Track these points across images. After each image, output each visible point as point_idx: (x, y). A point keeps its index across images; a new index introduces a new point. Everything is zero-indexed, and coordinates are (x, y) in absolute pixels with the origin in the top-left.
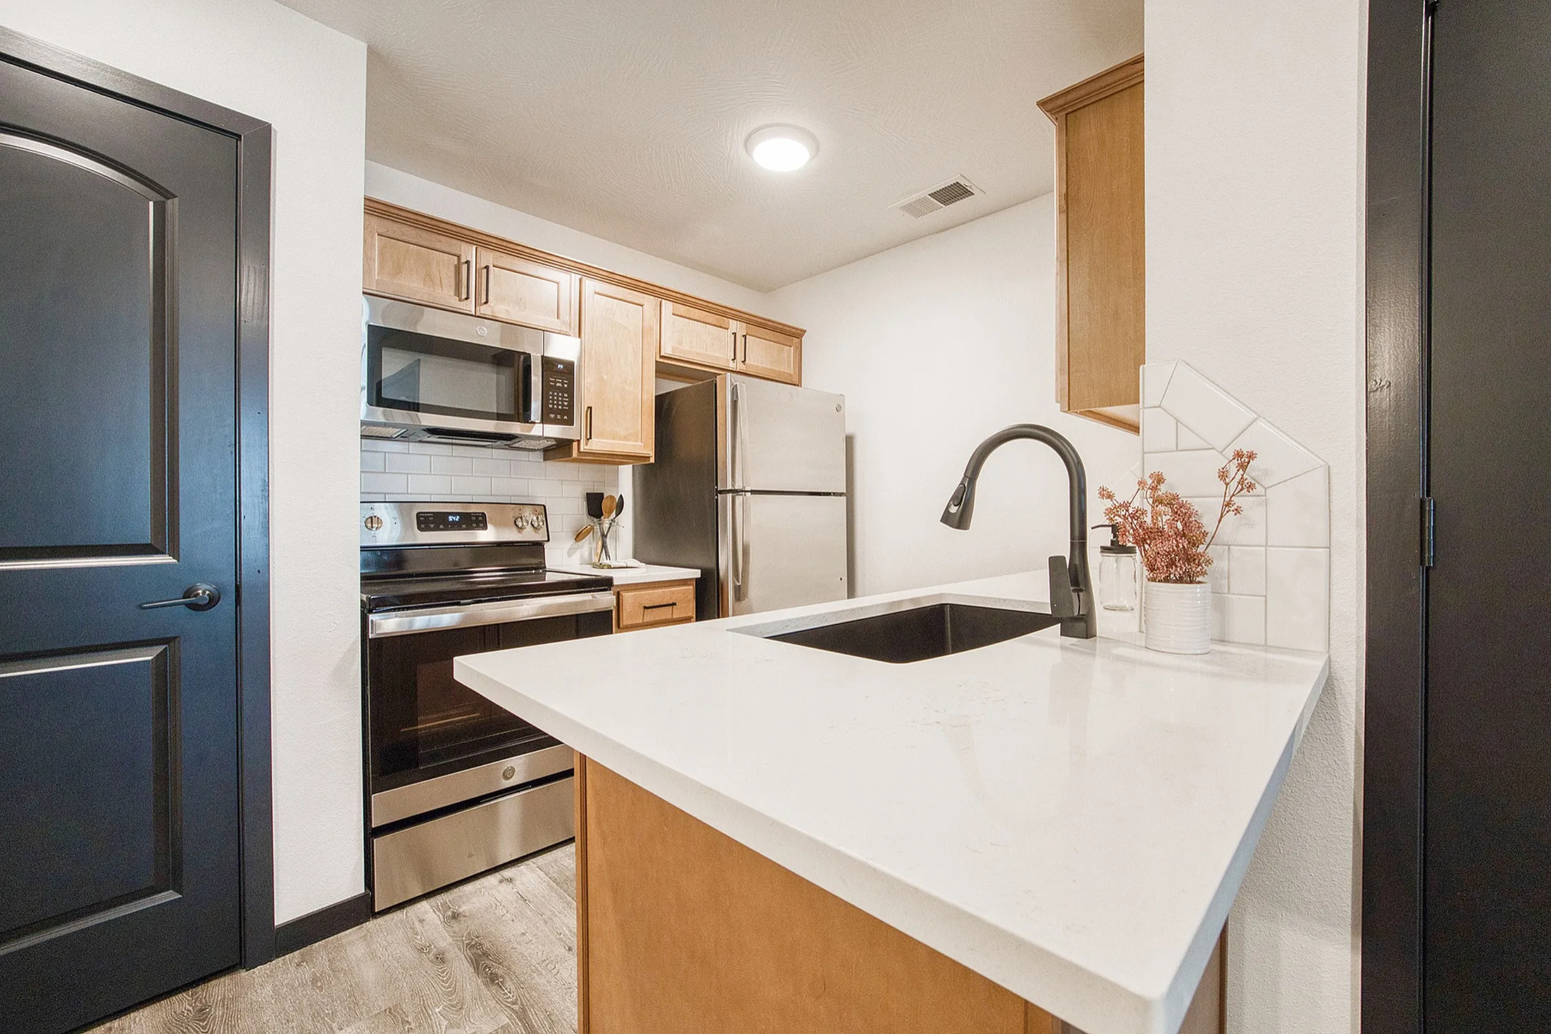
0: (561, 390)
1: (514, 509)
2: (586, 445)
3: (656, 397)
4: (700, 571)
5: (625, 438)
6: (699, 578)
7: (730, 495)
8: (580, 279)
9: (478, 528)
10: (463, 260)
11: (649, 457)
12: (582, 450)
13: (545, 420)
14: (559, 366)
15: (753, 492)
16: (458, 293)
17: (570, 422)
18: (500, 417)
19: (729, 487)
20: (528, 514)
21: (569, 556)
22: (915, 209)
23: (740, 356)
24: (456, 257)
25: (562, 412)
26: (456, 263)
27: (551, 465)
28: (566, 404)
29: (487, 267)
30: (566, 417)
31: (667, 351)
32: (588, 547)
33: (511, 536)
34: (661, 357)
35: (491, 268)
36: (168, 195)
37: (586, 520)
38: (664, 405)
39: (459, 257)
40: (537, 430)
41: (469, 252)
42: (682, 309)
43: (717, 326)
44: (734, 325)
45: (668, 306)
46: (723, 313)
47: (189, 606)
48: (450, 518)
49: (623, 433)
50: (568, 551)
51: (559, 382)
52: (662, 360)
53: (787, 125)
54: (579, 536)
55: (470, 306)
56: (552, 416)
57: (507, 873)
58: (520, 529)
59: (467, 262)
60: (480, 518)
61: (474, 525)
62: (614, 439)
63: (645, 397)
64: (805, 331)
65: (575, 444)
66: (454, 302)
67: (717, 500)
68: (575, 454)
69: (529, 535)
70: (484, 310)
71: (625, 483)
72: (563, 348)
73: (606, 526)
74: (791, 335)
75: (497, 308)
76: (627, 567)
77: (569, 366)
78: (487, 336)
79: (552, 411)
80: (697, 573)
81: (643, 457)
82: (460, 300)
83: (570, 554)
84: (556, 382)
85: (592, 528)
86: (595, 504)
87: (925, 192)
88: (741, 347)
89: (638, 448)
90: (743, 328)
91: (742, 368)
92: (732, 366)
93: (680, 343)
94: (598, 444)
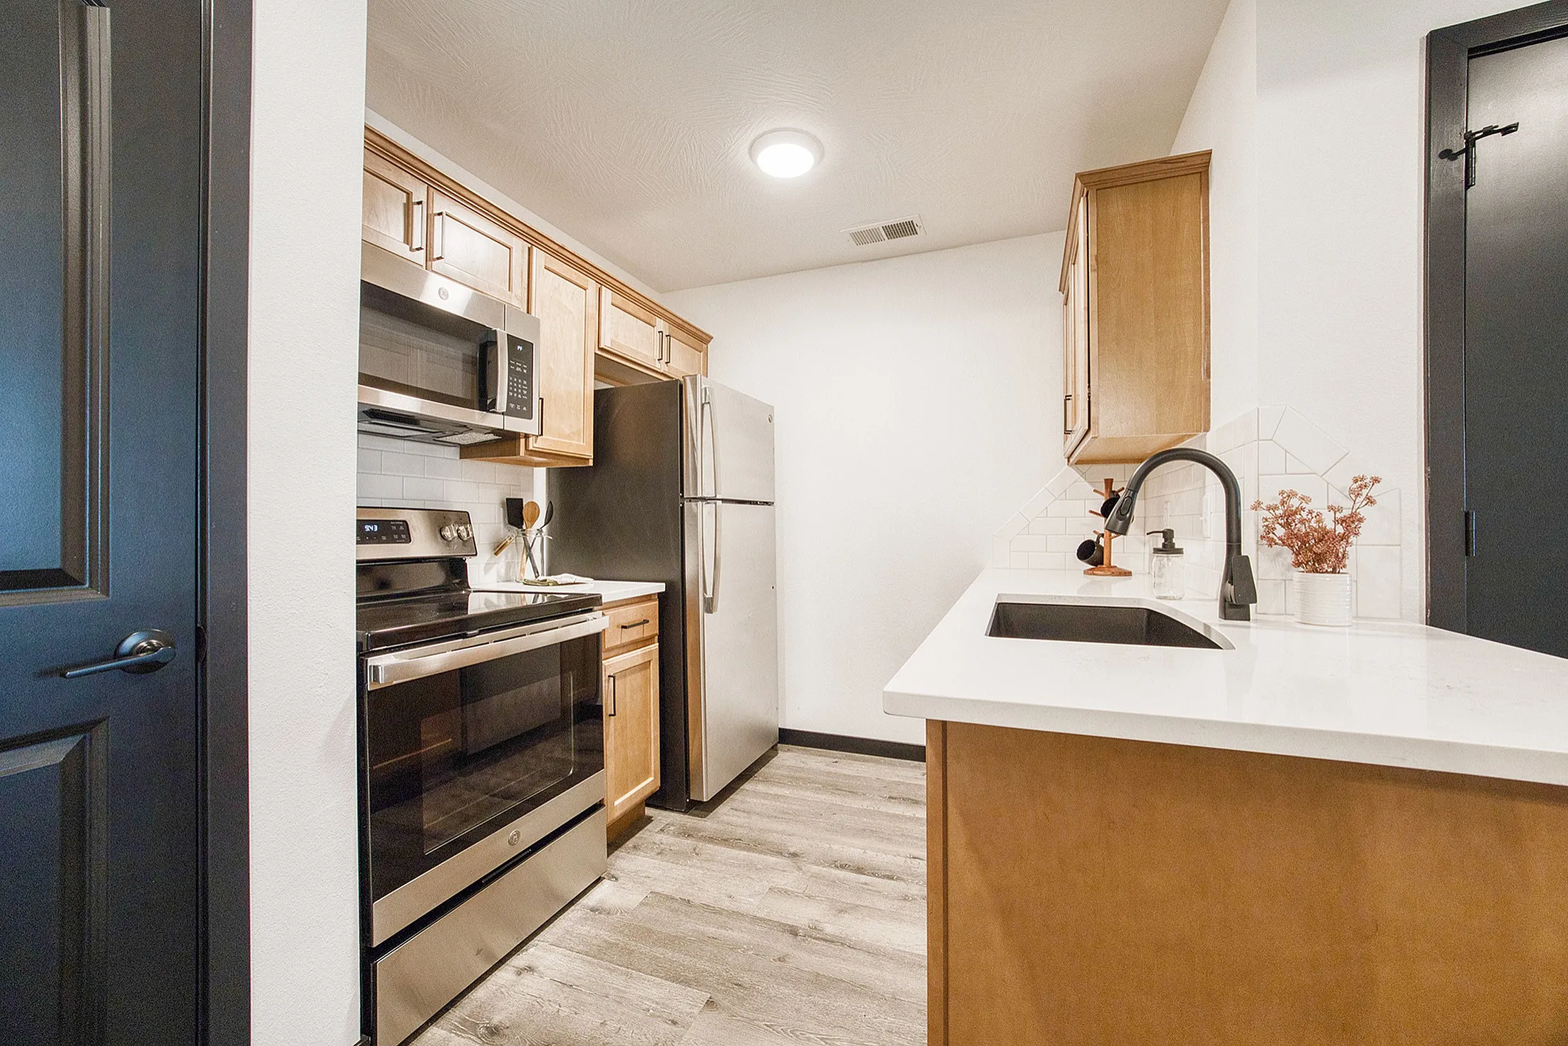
0: (521, 376)
2: (536, 442)
3: (595, 393)
4: (664, 584)
5: (568, 437)
6: (663, 592)
7: (700, 504)
8: (529, 248)
9: (406, 540)
10: (415, 199)
11: (588, 459)
12: (531, 448)
14: (519, 347)
15: (724, 501)
16: (407, 240)
17: (526, 414)
19: (699, 495)
22: (861, 238)
23: (665, 357)
24: (405, 194)
25: (522, 402)
26: (405, 202)
27: (468, 462)
28: (525, 392)
29: (441, 214)
30: (525, 409)
31: (604, 342)
34: (600, 349)
35: (444, 216)
37: (505, 530)
39: (408, 196)
41: (420, 190)
42: (619, 300)
43: (645, 322)
44: (661, 324)
46: (650, 308)
48: (367, 528)
49: (567, 431)
50: (485, 568)
51: (519, 366)
52: (599, 353)
53: (801, 131)
55: (420, 259)
56: (512, 406)
57: (519, 960)
58: (446, 542)
59: (420, 203)
60: (401, 528)
61: (396, 537)
62: (557, 438)
63: (587, 392)
64: (712, 338)
65: (522, 441)
66: (404, 251)
67: (682, 508)
68: (520, 453)
69: (452, 549)
71: (539, 488)
74: (701, 339)
76: (574, 583)
77: (529, 348)
79: (512, 401)
80: (661, 587)
81: (582, 458)
82: (411, 249)
83: (486, 570)
84: (515, 366)
85: (512, 539)
86: (515, 512)
87: (879, 225)
88: (665, 348)
89: (581, 448)
90: (666, 327)
91: (666, 369)
92: (658, 366)
93: (617, 336)
94: (546, 441)
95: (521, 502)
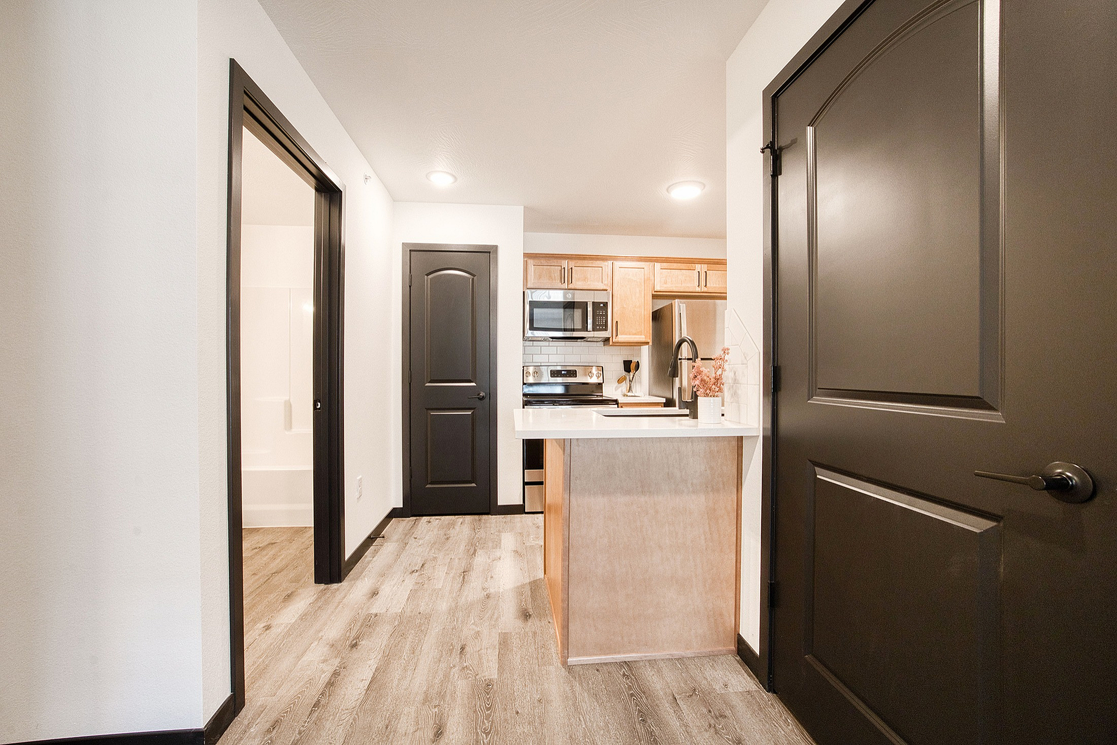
0: (602, 315)
1: (587, 368)
2: (616, 339)
3: (652, 313)
5: (635, 334)
8: (614, 263)
9: (573, 377)
10: (563, 267)
11: (652, 342)
12: (615, 341)
13: (594, 330)
14: (602, 305)
16: (561, 281)
17: (606, 330)
18: (575, 330)
20: (594, 370)
21: (616, 390)
23: (703, 283)
25: (602, 325)
26: (560, 269)
27: (607, 347)
28: (604, 322)
29: (572, 268)
30: (604, 328)
31: (658, 288)
32: (624, 386)
33: (588, 380)
34: (655, 292)
35: (574, 268)
36: (474, 276)
37: (624, 373)
38: (657, 316)
39: (561, 266)
40: (593, 335)
41: (565, 264)
42: (665, 265)
43: (688, 270)
44: (699, 267)
45: (658, 266)
46: (691, 262)
47: (478, 398)
48: (563, 372)
49: (636, 331)
50: (613, 387)
51: (601, 312)
52: (655, 293)
54: (620, 381)
55: (565, 286)
56: (598, 327)
58: (591, 377)
59: (564, 268)
60: (574, 372)
61: (572, 375)
62: (630, 335)
63: (645, 313)
65: (611, 339)
66: (559, 285)
68: (611, 344)
69: (595, 380)
70: (571, 286)
71: (643, 355)
73: (632, 376)
75: (576, 284)
77: (605, 304)
79: (598, 325)
80: (664, 400)
81: (650, 342)
82: (562, 284)
84: (599, 312)
85: (625, 377)
86: (628, 366)
88: (703, 278)
89: (642, 338)
90: (705, 267)
91: (705, 289)
92: (698, 289)
93: (666, 283)
94: (621, 338)
95: (631, 361)
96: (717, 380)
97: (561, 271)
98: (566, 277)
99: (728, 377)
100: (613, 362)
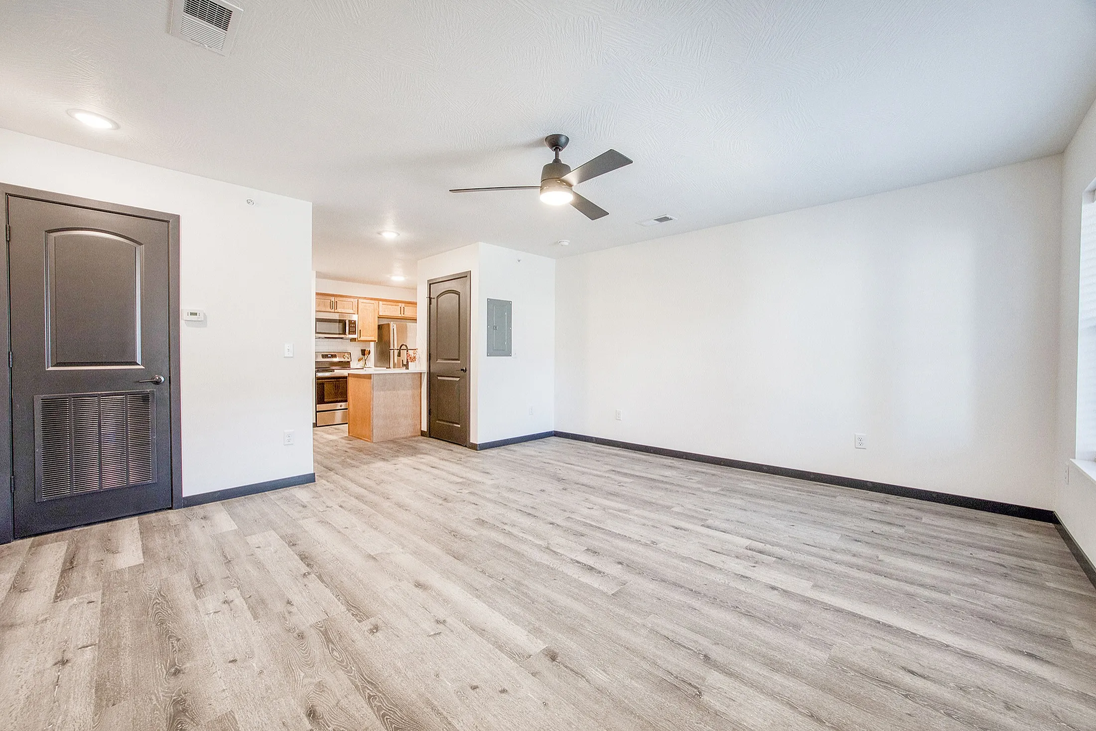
0: (353, 327)
1: (343, 354)
3: (378, 326)
7: (392, 351)
8: (358, 300)
9: (335, 358)
11: (377, 340)
12: (360, 340)
13: (350, 334)
14: (353, 322)
16: (331, 308)
17: (356, 334)
18: (339, 334)
20: (346, 354)
21: (357, 365)
23: (402, 313)
25: (353, 332)
27: (351, 344)
28: (355, 330)
30: (354, 332)
31: (380, 314)
32: (361, 364)
33: (342, 360)
34: (379, 316)
35: (338, 302)
37: (361, 356)
38: (380, 327)
39: (331, 300)
40: (347, 337)
41: (333, 299)
43: (395, 306)
44: (401, 305)
45: (380, 303)
48: (329, 356)
49: (370, 335)
54: (359, 361)
55: (333, 310)
58: (344, 358)
65: (358, 339)
66: (330, 310)
69: (346, 360)
70: (336, 311)
71: (372, 347)
72: (355, 318)
73: (367, 358)
75: (339, 310)
77: (355, 321)
78: (336, 317)
79: (351, 332)
81: (375, 340)
84: (352, 325)
85: (362, 358)
86: (363, 352)
88: (402, 310)
89: (373, 339)
90: (403, 305)
91: (403, 315)
92: (400, 315)
93: (385, 311)
94: (362, 338)
95: (365, 350)
96: (414, 357)
97: (331, 302)
98: (333, 306)
99: (417, 357)
100: (355, 350)
